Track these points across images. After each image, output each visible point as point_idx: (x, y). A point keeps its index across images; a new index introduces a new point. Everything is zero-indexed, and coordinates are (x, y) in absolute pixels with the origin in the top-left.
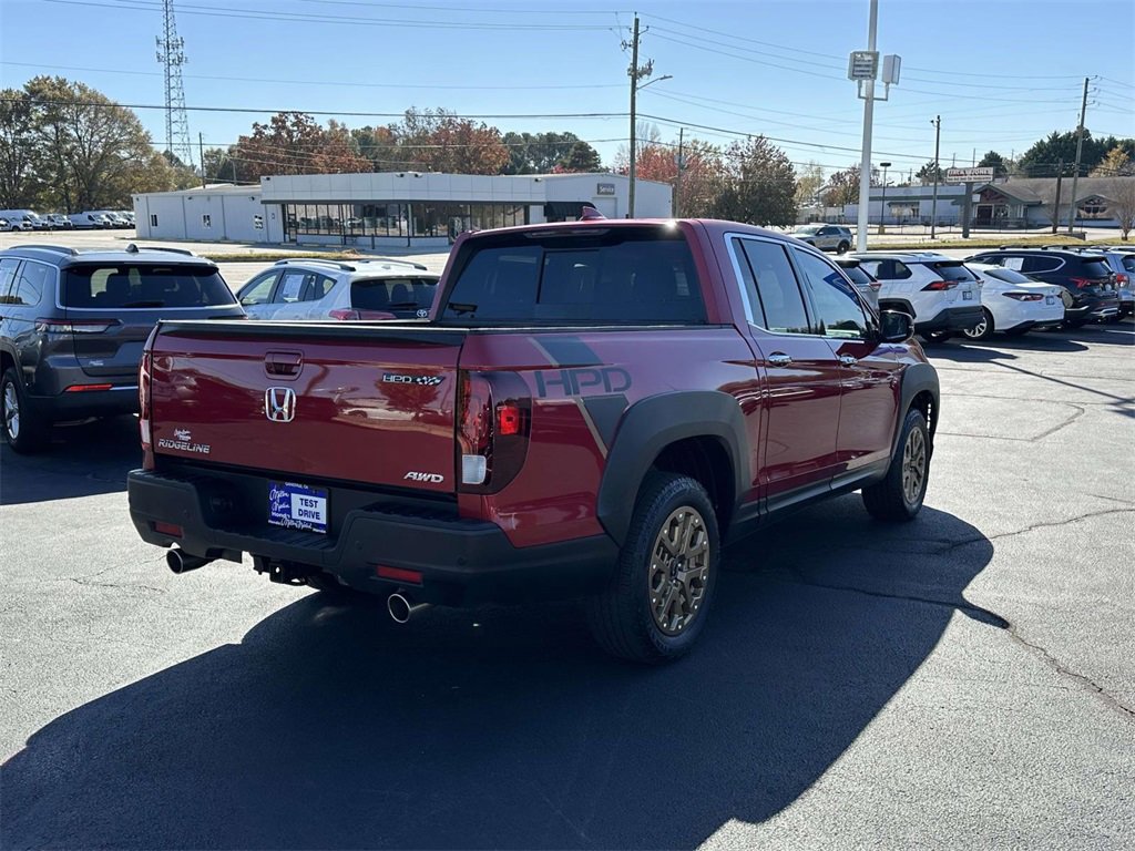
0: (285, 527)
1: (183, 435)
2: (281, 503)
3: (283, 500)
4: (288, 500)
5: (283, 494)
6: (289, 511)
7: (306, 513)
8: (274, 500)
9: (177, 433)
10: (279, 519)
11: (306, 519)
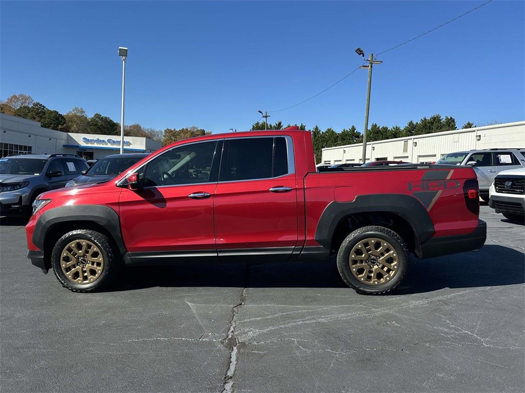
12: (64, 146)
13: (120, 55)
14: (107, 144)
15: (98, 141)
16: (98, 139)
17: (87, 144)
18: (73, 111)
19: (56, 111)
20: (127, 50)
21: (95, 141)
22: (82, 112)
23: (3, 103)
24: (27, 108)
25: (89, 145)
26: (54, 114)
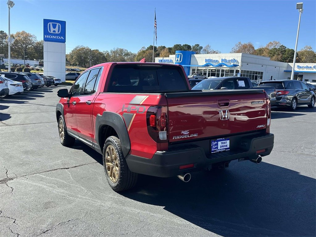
0: (217, 152)
1: (185, 132)
2: (215, 146)
3: (215, 145)
4: (217, 144)
5: (216, 143)
6: (217, 148)
7: (223, 146)
8: (213, 146)
9: (183, 132)
10: (215, 151)
11: (223, 148)
12: (284, 71)
13: (297, 9)
14: (313, 70)
15: (307, 67)
16: (307, 66)
17: (299, 69)
18: (305, 48)
19: (292, 50)
20: (302, 4)
21: (305, 67)
22: (311, 48)
23: (264, 47)
24: (276, 49)
25: (301, 70)
26: (291, 51)
